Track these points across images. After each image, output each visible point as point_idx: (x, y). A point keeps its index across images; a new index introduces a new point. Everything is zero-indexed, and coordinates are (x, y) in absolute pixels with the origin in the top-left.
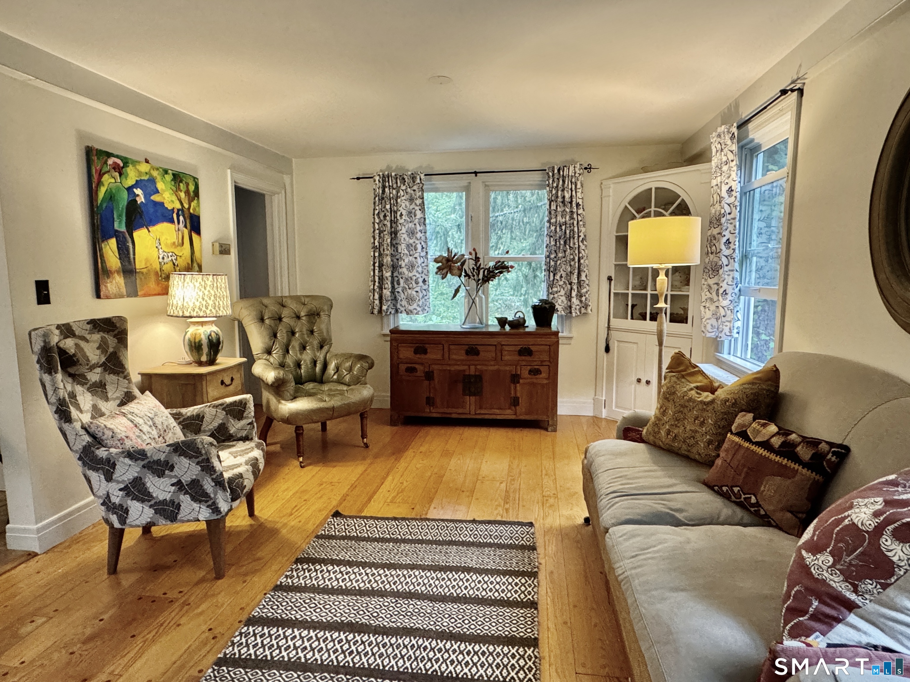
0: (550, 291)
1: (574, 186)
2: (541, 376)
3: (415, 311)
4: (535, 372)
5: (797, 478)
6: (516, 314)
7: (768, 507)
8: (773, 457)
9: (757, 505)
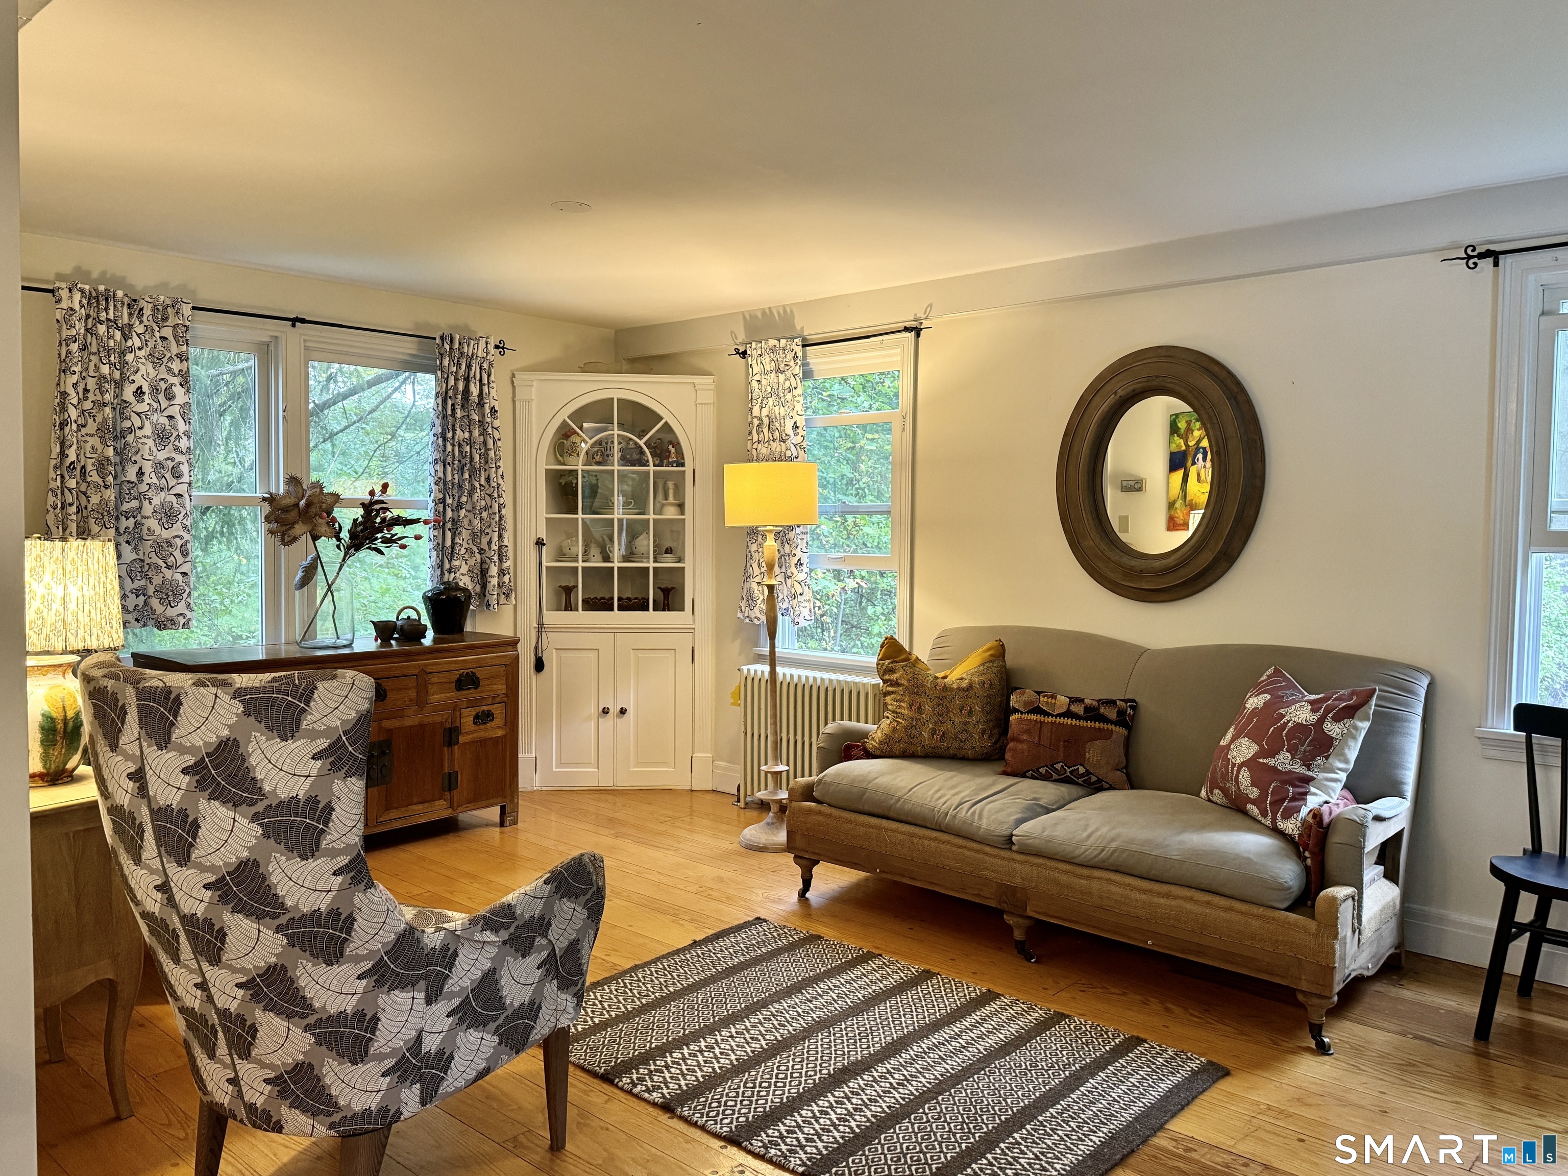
0: (447, 566)
1: (485, 376)
2: (493, 724)
3: (182, 620)
4: (483, 718)
5: (1114, 736)
6: (399, 613)
7: (1099, 772)
8: (1083, 723)
9: (1088, 773)
